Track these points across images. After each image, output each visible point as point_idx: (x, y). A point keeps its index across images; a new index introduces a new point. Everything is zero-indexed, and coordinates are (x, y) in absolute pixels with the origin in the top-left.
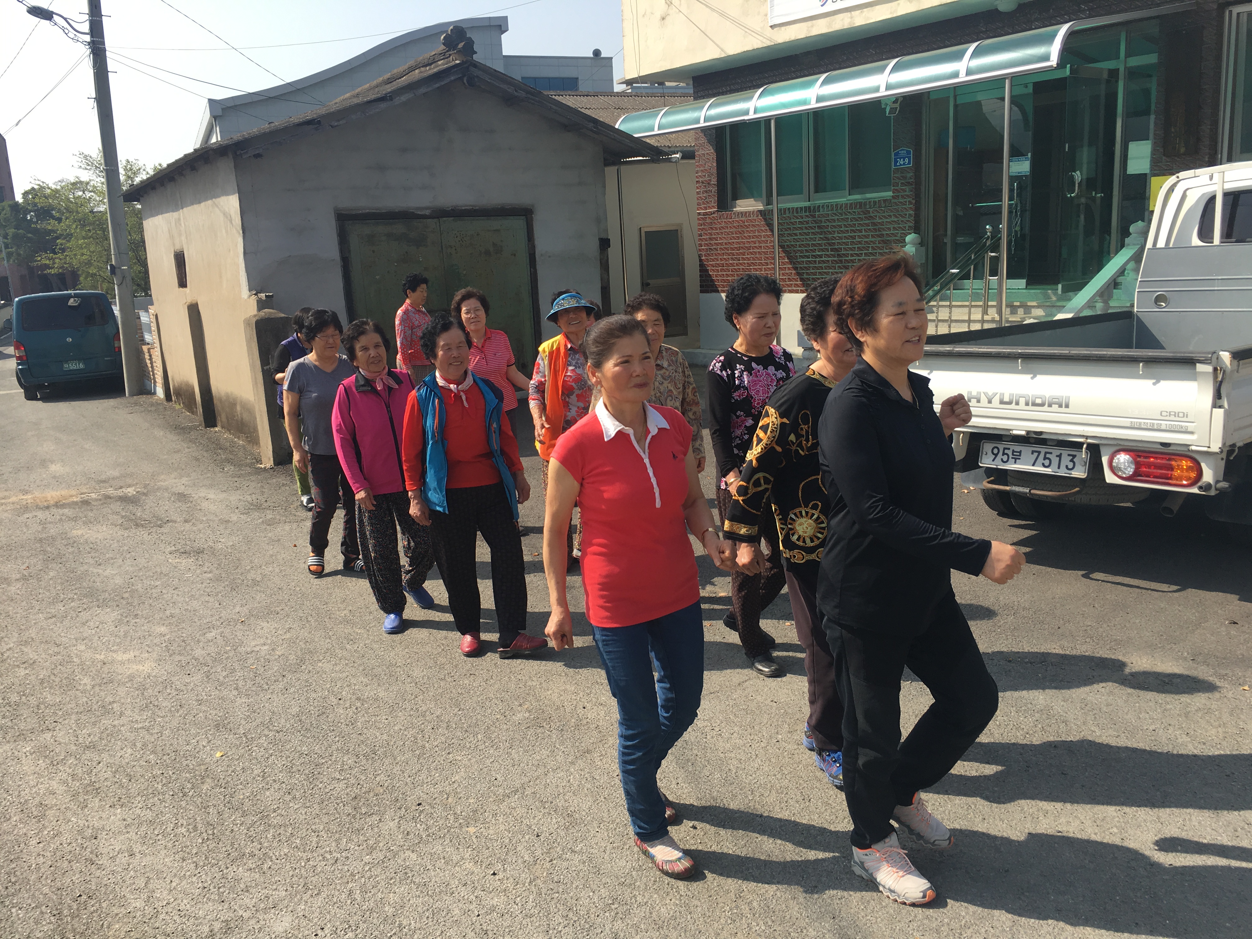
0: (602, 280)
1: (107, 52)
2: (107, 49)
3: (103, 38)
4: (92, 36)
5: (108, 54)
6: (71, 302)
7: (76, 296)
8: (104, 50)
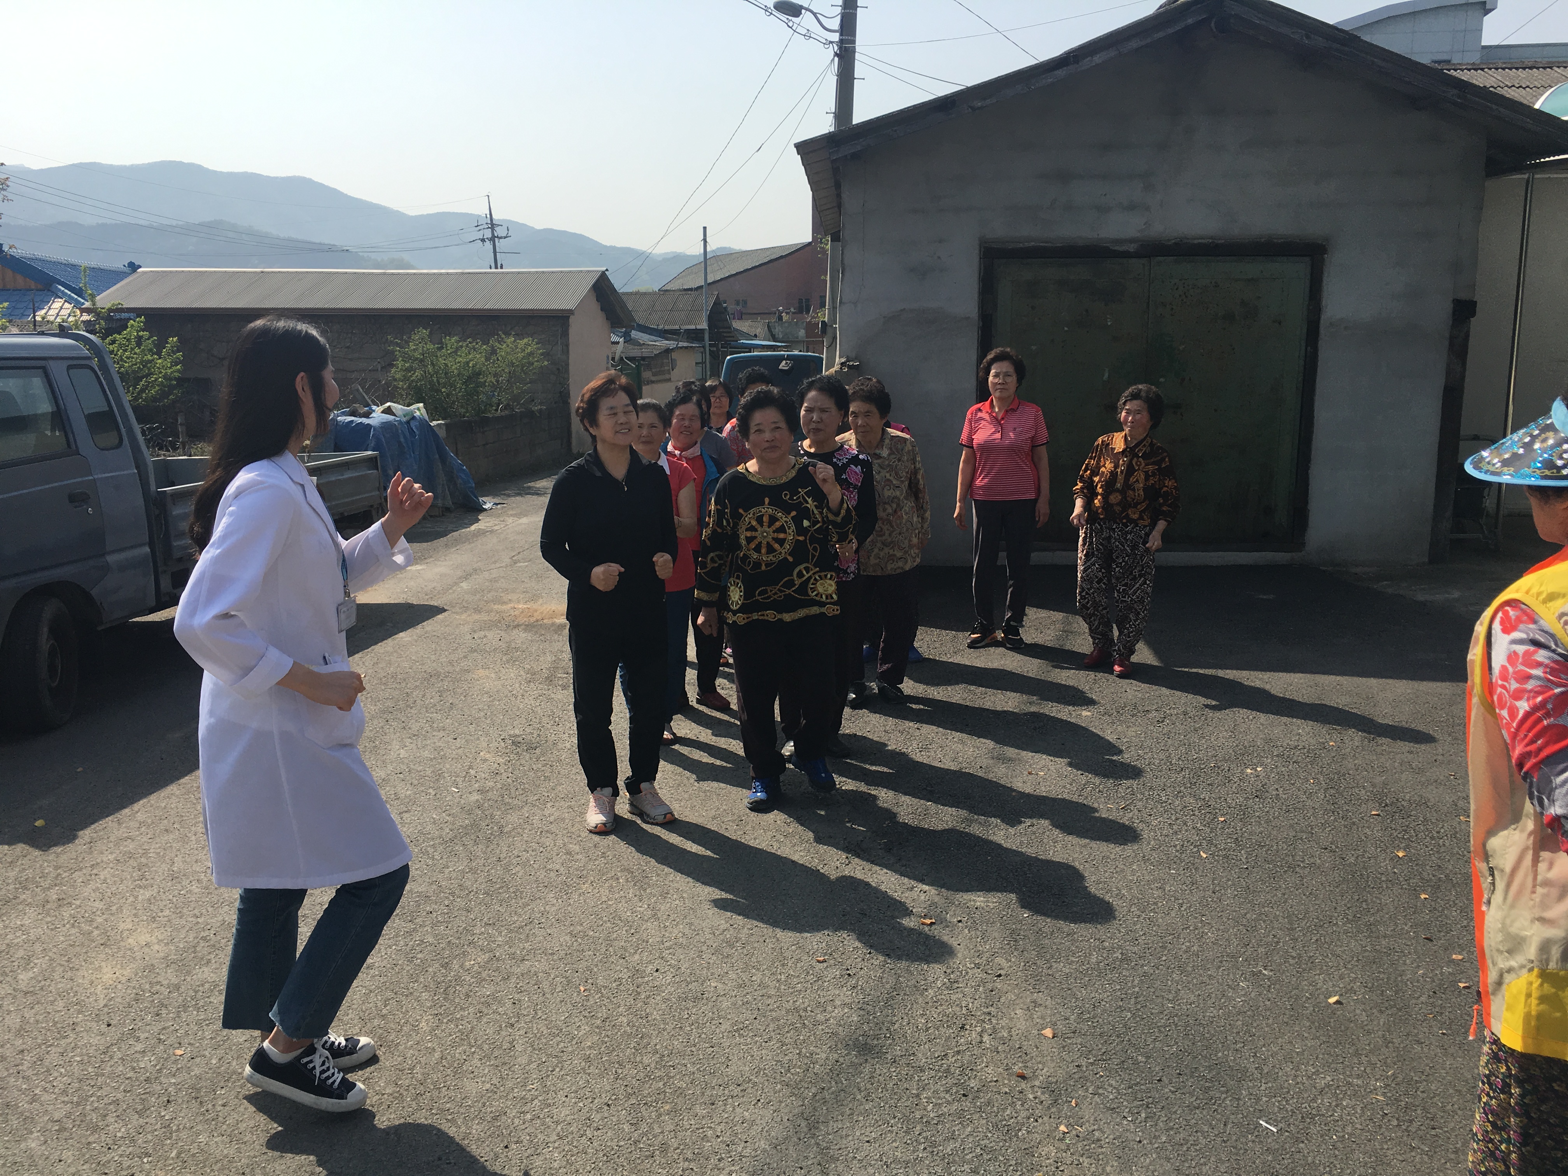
0: (1448, 373)
1: (857, 54)
2: (857, 49)
3: (854, 35)
4: (841, 35)
5: (857, 56)
6: (783, 365)
7: (789, 358)
8: (854, 51)
